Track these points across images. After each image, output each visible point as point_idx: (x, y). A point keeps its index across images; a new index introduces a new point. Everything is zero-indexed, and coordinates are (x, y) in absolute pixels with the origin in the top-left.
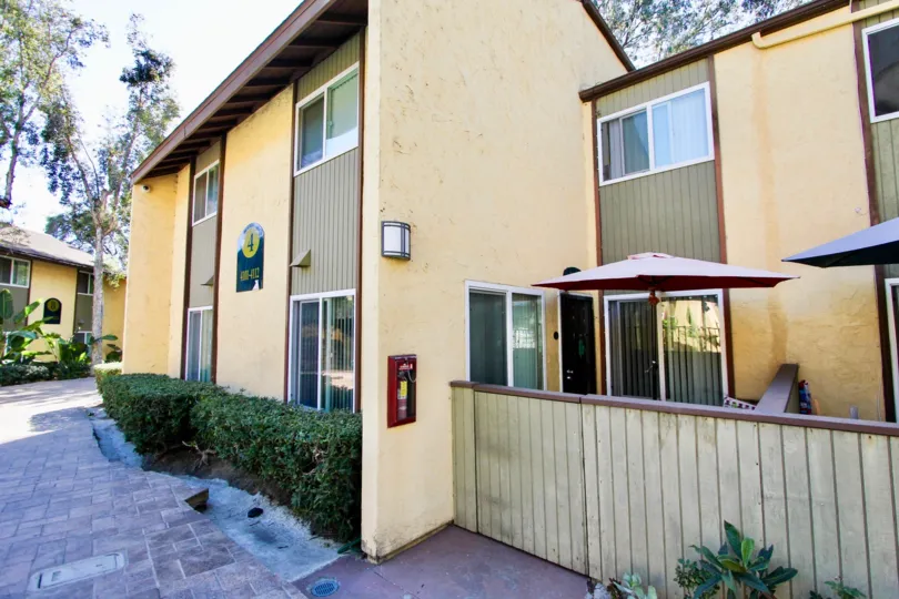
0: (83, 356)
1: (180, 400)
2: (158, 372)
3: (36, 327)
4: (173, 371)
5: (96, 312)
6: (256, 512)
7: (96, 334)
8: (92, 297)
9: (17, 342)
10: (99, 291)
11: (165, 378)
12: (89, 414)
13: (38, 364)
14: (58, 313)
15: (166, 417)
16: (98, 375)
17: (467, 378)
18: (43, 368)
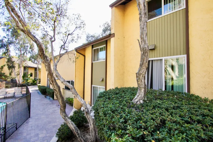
0: (36, 82)
1: (45, 89)
2: (44, 86)
3: (29, 78)
4: (46, 86)
5: (37, 75)
6: (50, 98)
7: (38, 79)
8: (37, 72)
9: (27, 80)
10: (38, 72)
11: (45, 86)
12: (37, 90)
13: (30, 83)
14: (32, 75)
15: (44, 90)
16: (38, 86)
17: (65, 88)
18: (31, 84)
